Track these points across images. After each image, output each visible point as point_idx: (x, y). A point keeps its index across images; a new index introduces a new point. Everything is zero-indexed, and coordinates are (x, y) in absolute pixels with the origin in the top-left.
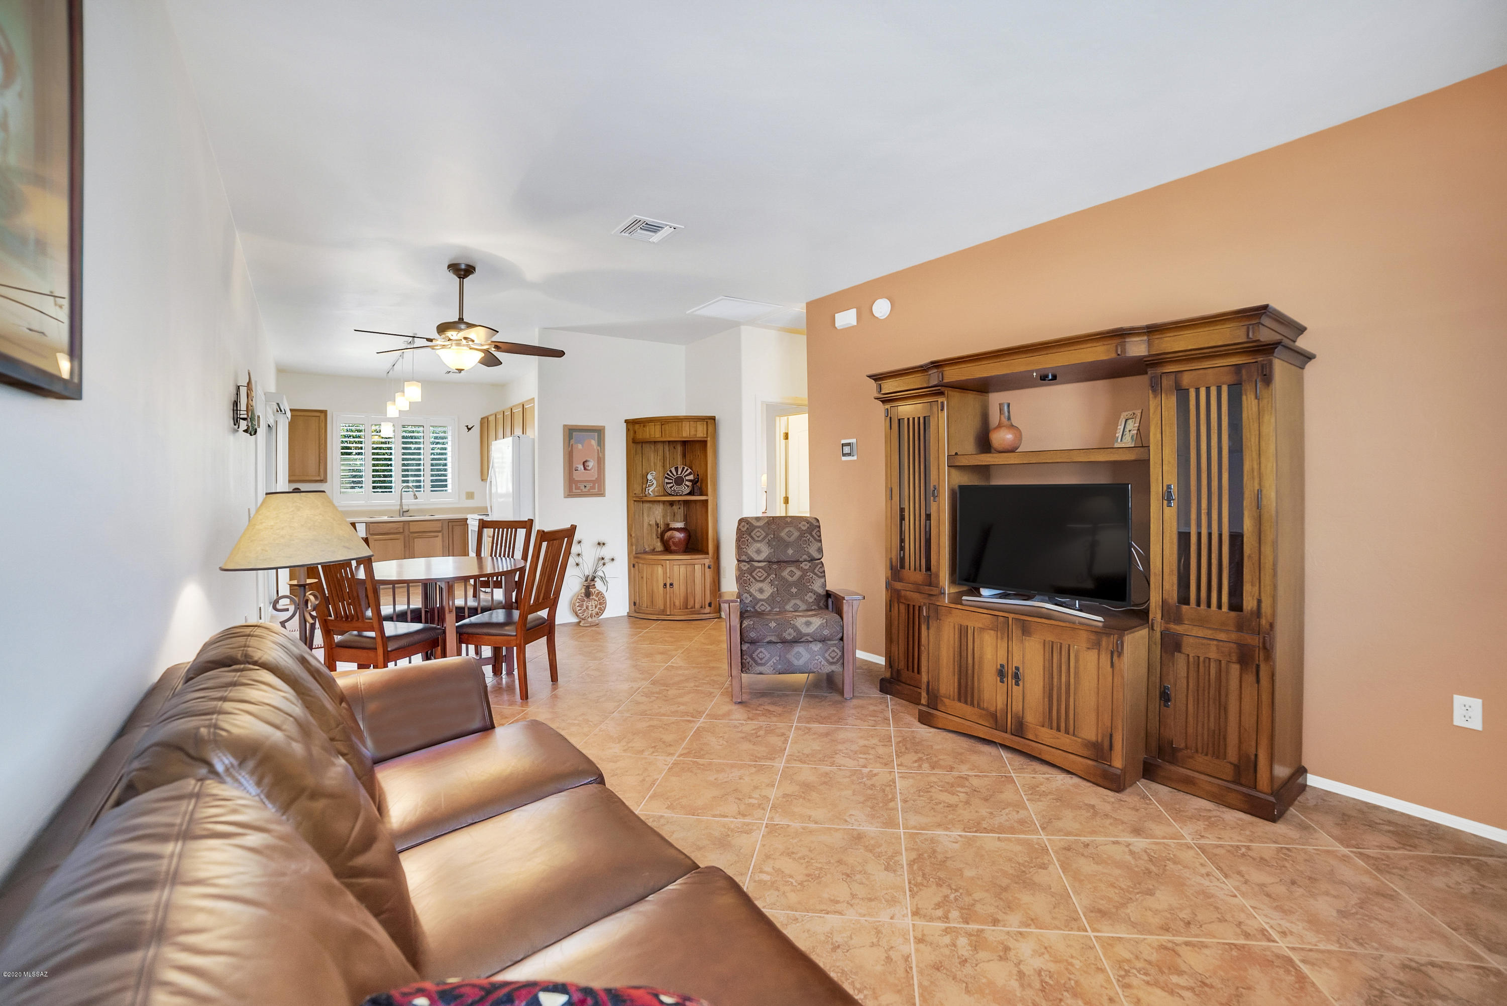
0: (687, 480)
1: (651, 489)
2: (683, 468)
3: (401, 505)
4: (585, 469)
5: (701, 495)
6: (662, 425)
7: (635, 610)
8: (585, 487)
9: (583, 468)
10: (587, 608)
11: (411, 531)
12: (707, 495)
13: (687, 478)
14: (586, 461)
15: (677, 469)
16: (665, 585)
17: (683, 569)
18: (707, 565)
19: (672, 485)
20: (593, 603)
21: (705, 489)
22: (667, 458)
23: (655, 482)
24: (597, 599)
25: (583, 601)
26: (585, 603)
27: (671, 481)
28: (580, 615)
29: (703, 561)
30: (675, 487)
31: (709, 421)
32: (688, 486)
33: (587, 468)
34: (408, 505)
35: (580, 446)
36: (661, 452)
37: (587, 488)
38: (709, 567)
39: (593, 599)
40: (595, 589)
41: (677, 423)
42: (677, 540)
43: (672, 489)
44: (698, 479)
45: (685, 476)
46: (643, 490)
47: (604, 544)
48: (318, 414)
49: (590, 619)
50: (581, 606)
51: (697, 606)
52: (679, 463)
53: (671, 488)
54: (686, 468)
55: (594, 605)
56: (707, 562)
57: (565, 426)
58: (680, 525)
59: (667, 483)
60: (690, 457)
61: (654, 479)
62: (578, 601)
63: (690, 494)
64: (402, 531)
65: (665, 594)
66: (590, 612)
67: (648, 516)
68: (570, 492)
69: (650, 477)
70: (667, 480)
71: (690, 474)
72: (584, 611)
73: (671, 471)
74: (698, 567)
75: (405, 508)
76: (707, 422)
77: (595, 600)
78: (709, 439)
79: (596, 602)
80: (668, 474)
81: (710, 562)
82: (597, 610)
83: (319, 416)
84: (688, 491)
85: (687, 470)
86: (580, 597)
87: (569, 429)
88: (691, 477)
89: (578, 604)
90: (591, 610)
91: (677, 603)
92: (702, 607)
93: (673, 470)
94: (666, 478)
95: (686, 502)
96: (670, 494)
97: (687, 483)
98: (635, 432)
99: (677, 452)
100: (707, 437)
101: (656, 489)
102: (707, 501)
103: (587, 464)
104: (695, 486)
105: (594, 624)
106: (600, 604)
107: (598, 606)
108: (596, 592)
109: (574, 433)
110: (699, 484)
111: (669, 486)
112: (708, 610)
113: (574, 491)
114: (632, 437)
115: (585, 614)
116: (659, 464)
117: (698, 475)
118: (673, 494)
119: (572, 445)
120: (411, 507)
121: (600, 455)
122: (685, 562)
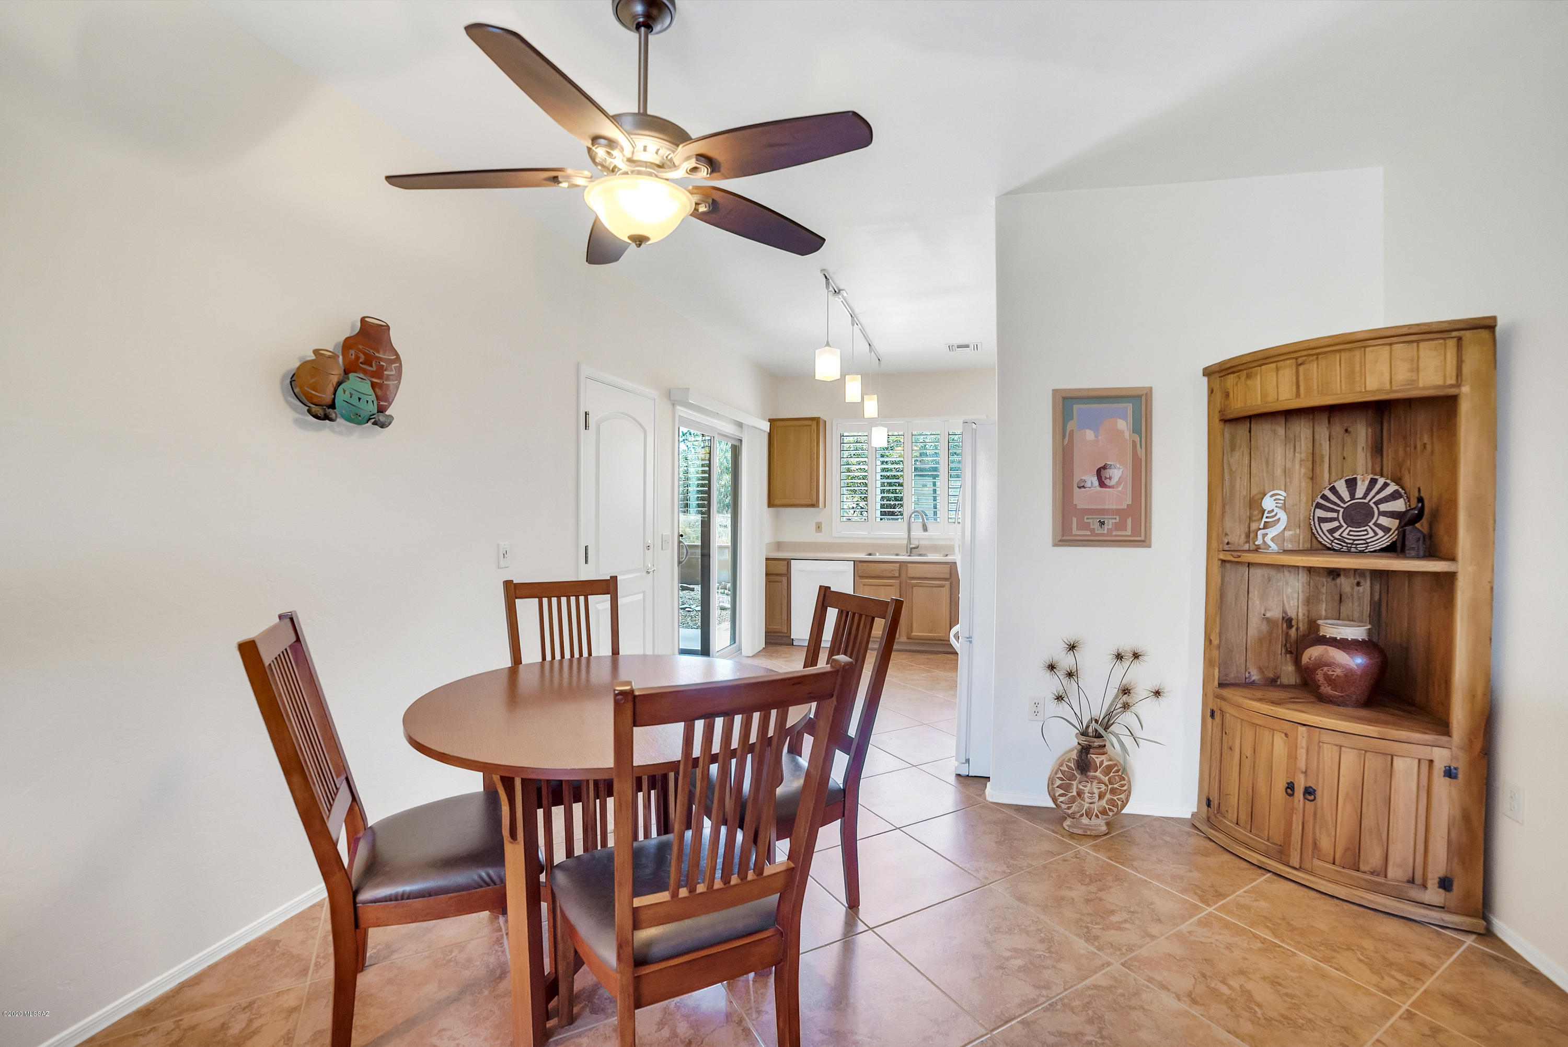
0: (1382, 514)
1: (1272, 532)
2: (1373, 482)
3: (909, 538)
4: (1102, 484)
5: (1431, 553)
6: (1298, 365)
7: (1208, 818)
8: (1102, 523)
9: (1096, 483)
10: (1080, 794)
11: (909, 575)
12: (1452, 559)
13: (1383, 507)
14: (1105, 467)
15: (1351, 484)
16: (1290, 787)
17: (1349, 758)
18: (1439, 767)
19: (1336, 524)
20: (1095, 788)
21: (1446, 539)
22: (1322, 456)
23: (1282, 516)
24: (1106, 779)
25: (1072, 778)
26: (1074, 783)
27: (1334, 515)
28: (1063, 806)
29: (1425, 752)
30: (1346, 531)
31: (1467, 335)
32: (1386, 530)
33: (1107, 482)
34: (919, 539)
35: (1090, 435)
36: (1304, 444)
37: (1106, 527)
38: (1449, 773)
39: (1095, 778)
40: (1103, 757)
41: (1345, 355)
42: (1338, 672)
43: (1337, 535)
44: (1422, 508)
45: (1376, 503)
46: (1250, 535)
47: (1136, 656)
48: (809, 423)
49: (1085, 820)
50: (1066, 788)
51: (1395, 873)
52: (1361, 468)
53: (1332, 531)
54: (1381, 481)
55: (1096, 791)
56: (1442, 756)
57: (1055, 392)
58: (1355, 632)
59: (1322, 520)
60: (1396, 452)
61: (1284, 508)
62: (1060, 775)
63: (1392, 549)
64: (897, 575)
65: (1290, 812)
66: (1086, 806)
67: (1263, 597)
68: (1063, 535)
69: (1268, 503)
70: (1320, 513)
71: (1394, 496)
72: (1072, 800)
73: (1333, 490)
74: (1405, 768)
75: (915, 543)
76: (1460, 339)
77: (1100, 782)
78: (1465, 389)
79: (1103, 787)
80: (1324, 497)
81: (1454, 758)
82: (1103, 802)
83: (810, 426)
84: (1385, 541)
85: (1386, 485)
86: (1065, 768)
87: (1064, 398)
88: (1399, 505)
89: (1058, 782)
90: (1087, 800)
91: (1325, 844)
92: (1412, 881)
93: (1341, 487)
94: (1319, 506)
95: (1378, 575)
96: (1329, 549)
97: (1384, 521)
98: (1227, 395)
99: (1355, 444)
100: (1458, 385)
101: (1287, 534)
102: (1451, 577)
103: (1103, 473)
104: (1408, 528)
105: (1093, 833)
106: (1113, 791)
107: (1108, 796)
108: (1106, 763)
109: (1076, 407)
110: (1423, 525)
111: (1327, 526)
112: (1433, 895)
113: (1075, 531)
114: (1218, 406)
115: (1074, 808)
116: (1299, 472)
117: (1420, 500)
118: (1337, 547)
119: (1072, 432)
120: (922, 543)
121: (1141, 453)
122: (1363, 743)
